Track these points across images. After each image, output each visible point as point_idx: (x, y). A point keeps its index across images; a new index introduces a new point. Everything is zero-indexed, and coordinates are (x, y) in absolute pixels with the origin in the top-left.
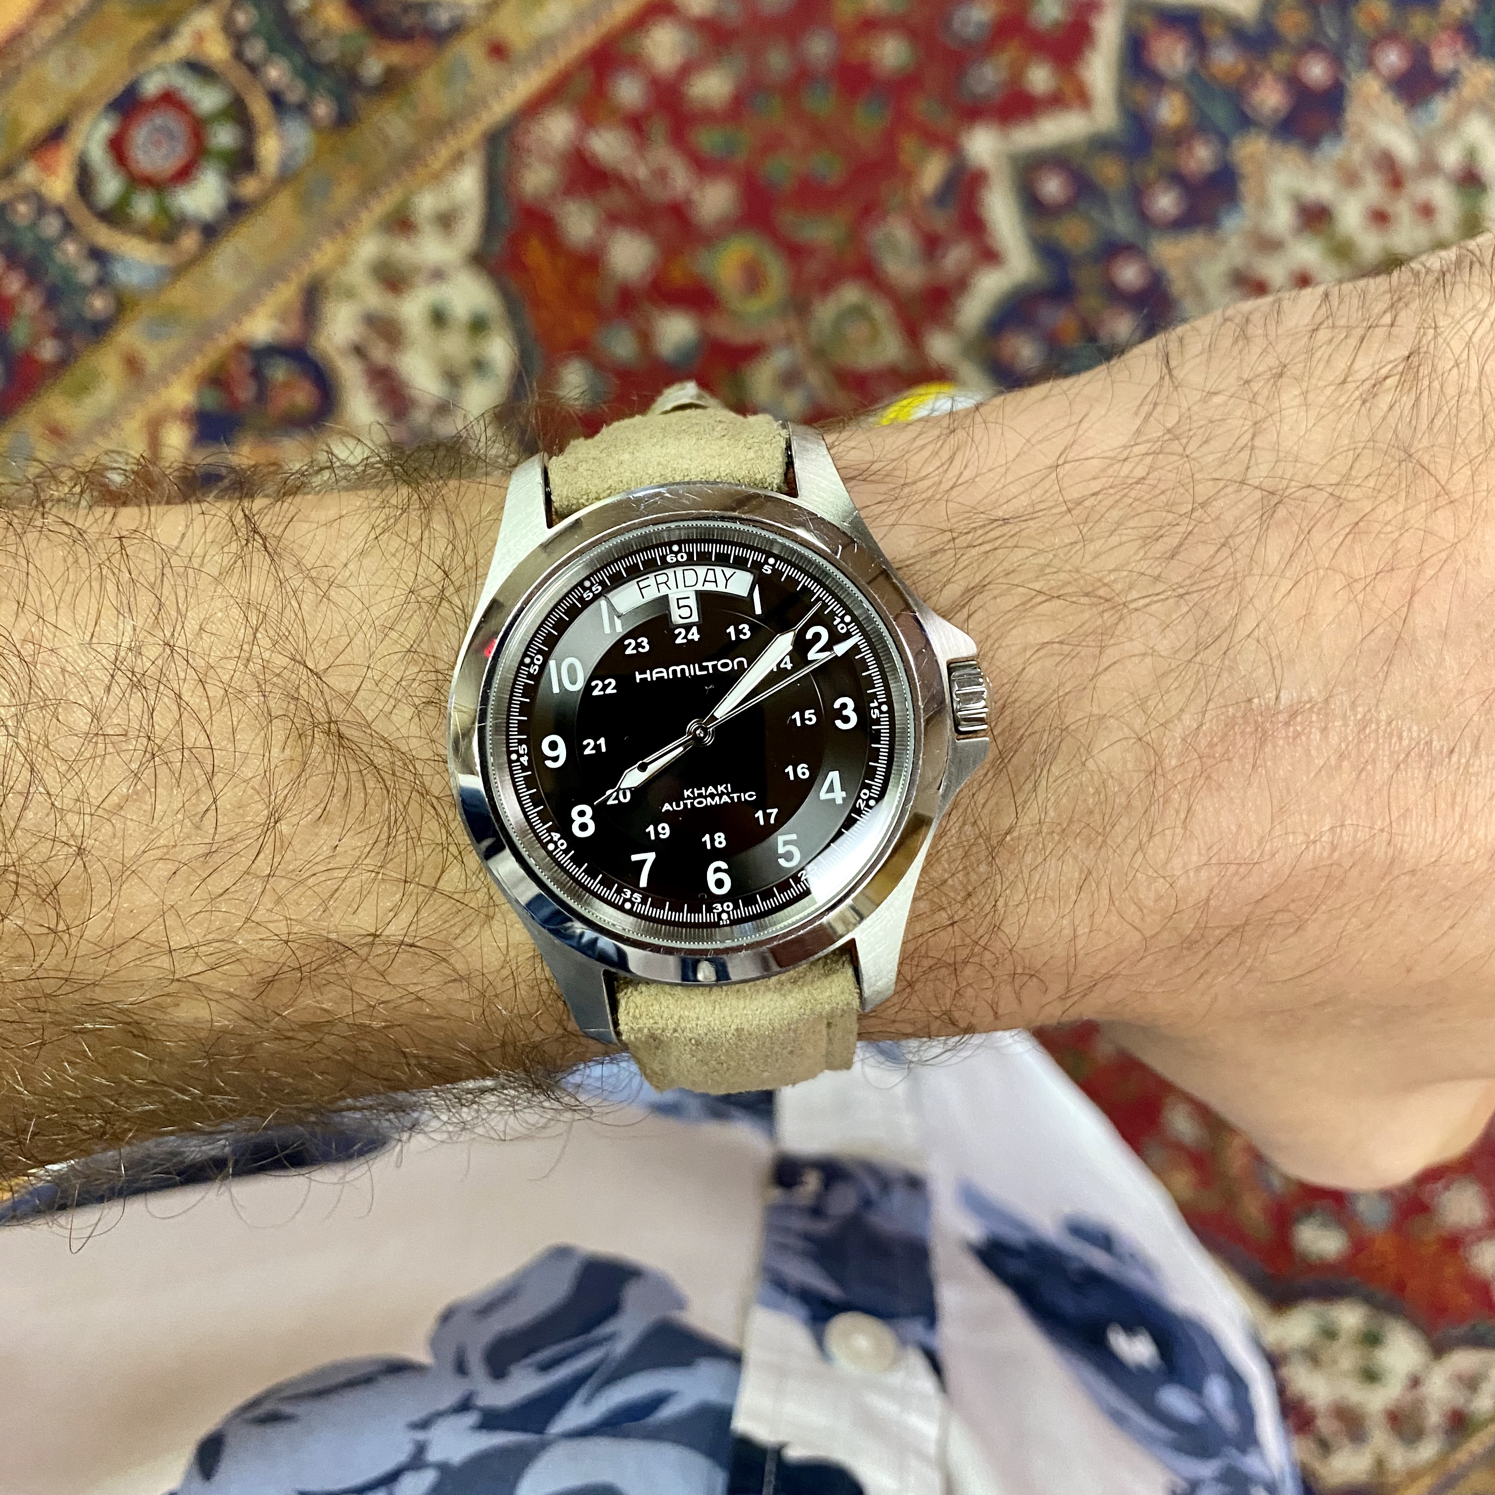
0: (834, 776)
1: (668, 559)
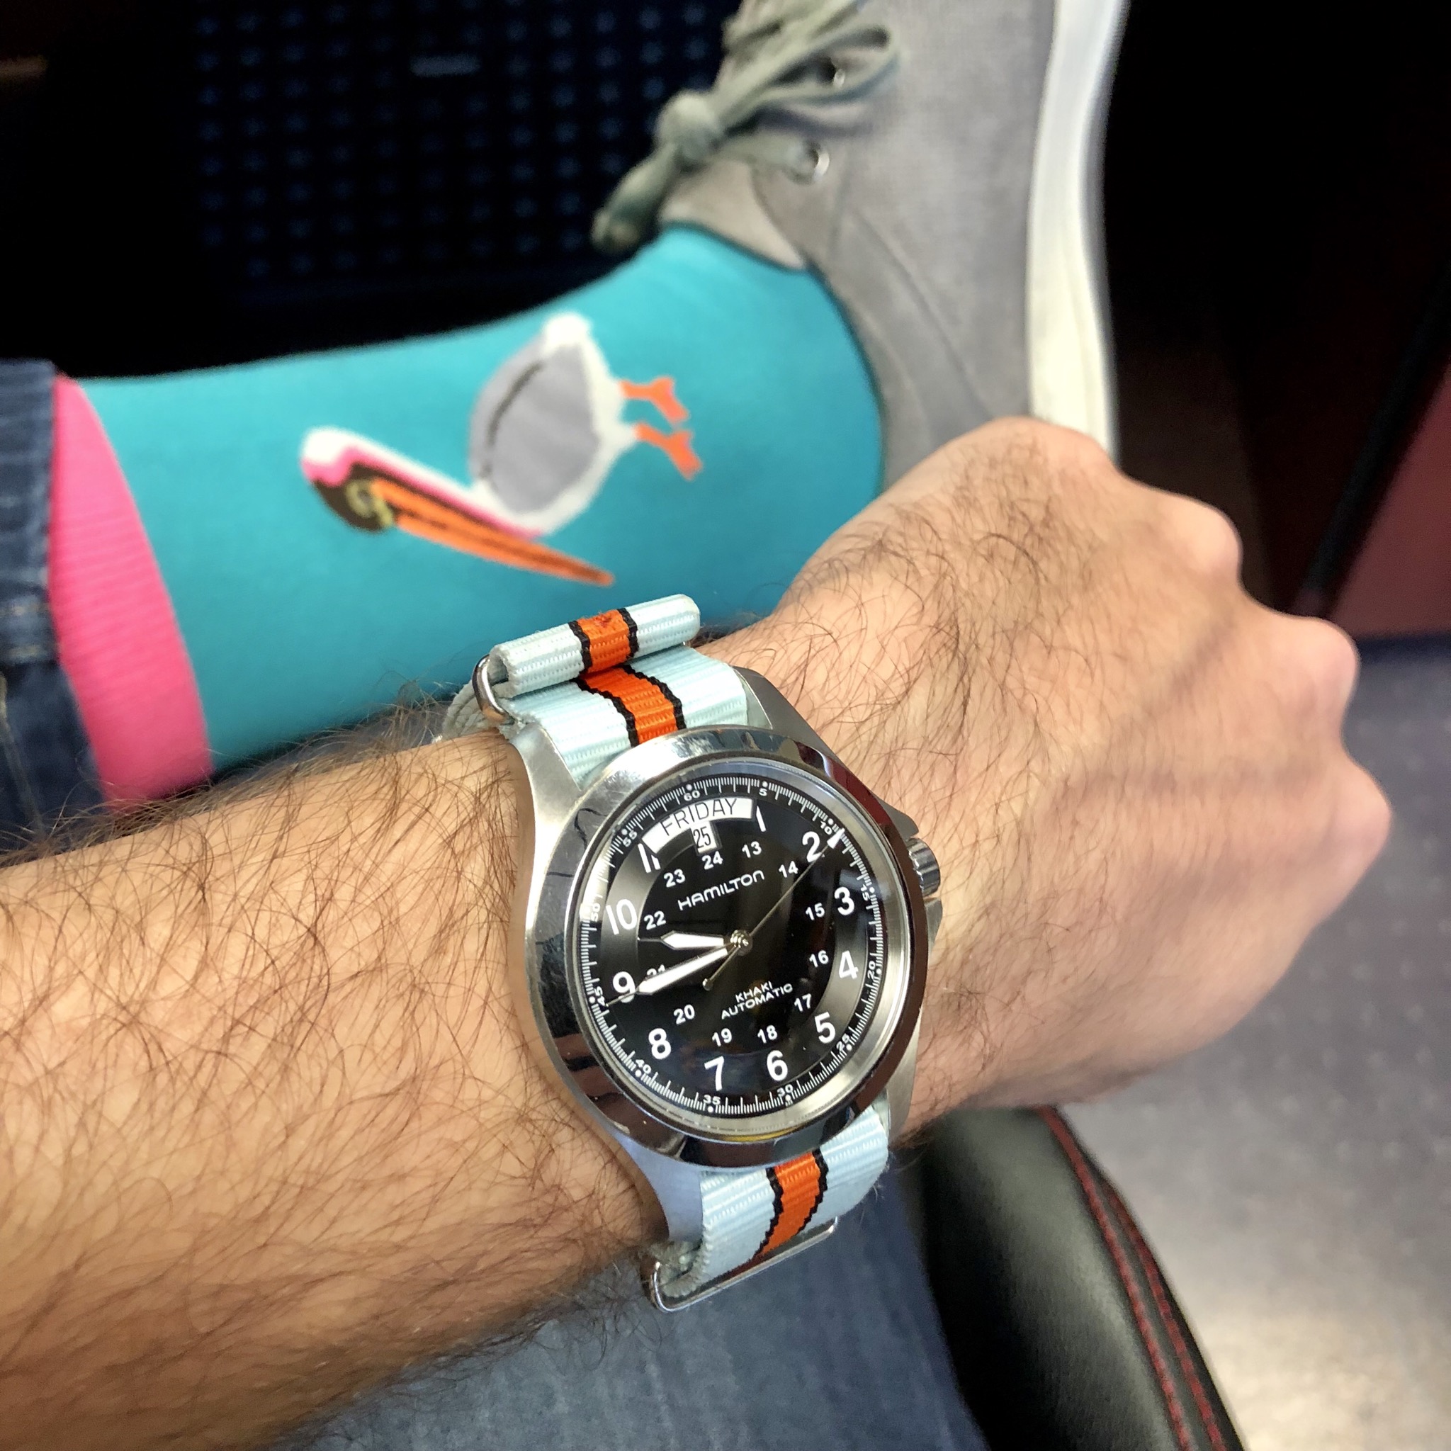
0: (846, 955)
1: (686, 798)
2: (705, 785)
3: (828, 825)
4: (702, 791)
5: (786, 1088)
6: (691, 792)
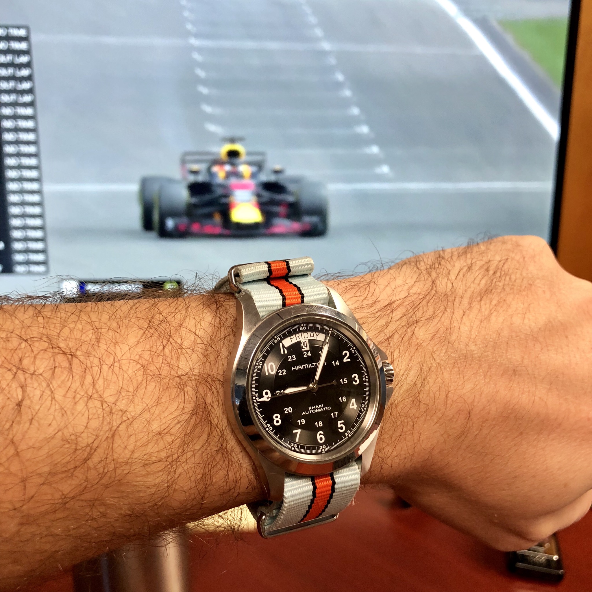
2: (308, 325)
5: (323, 446)
6: (303, 327)
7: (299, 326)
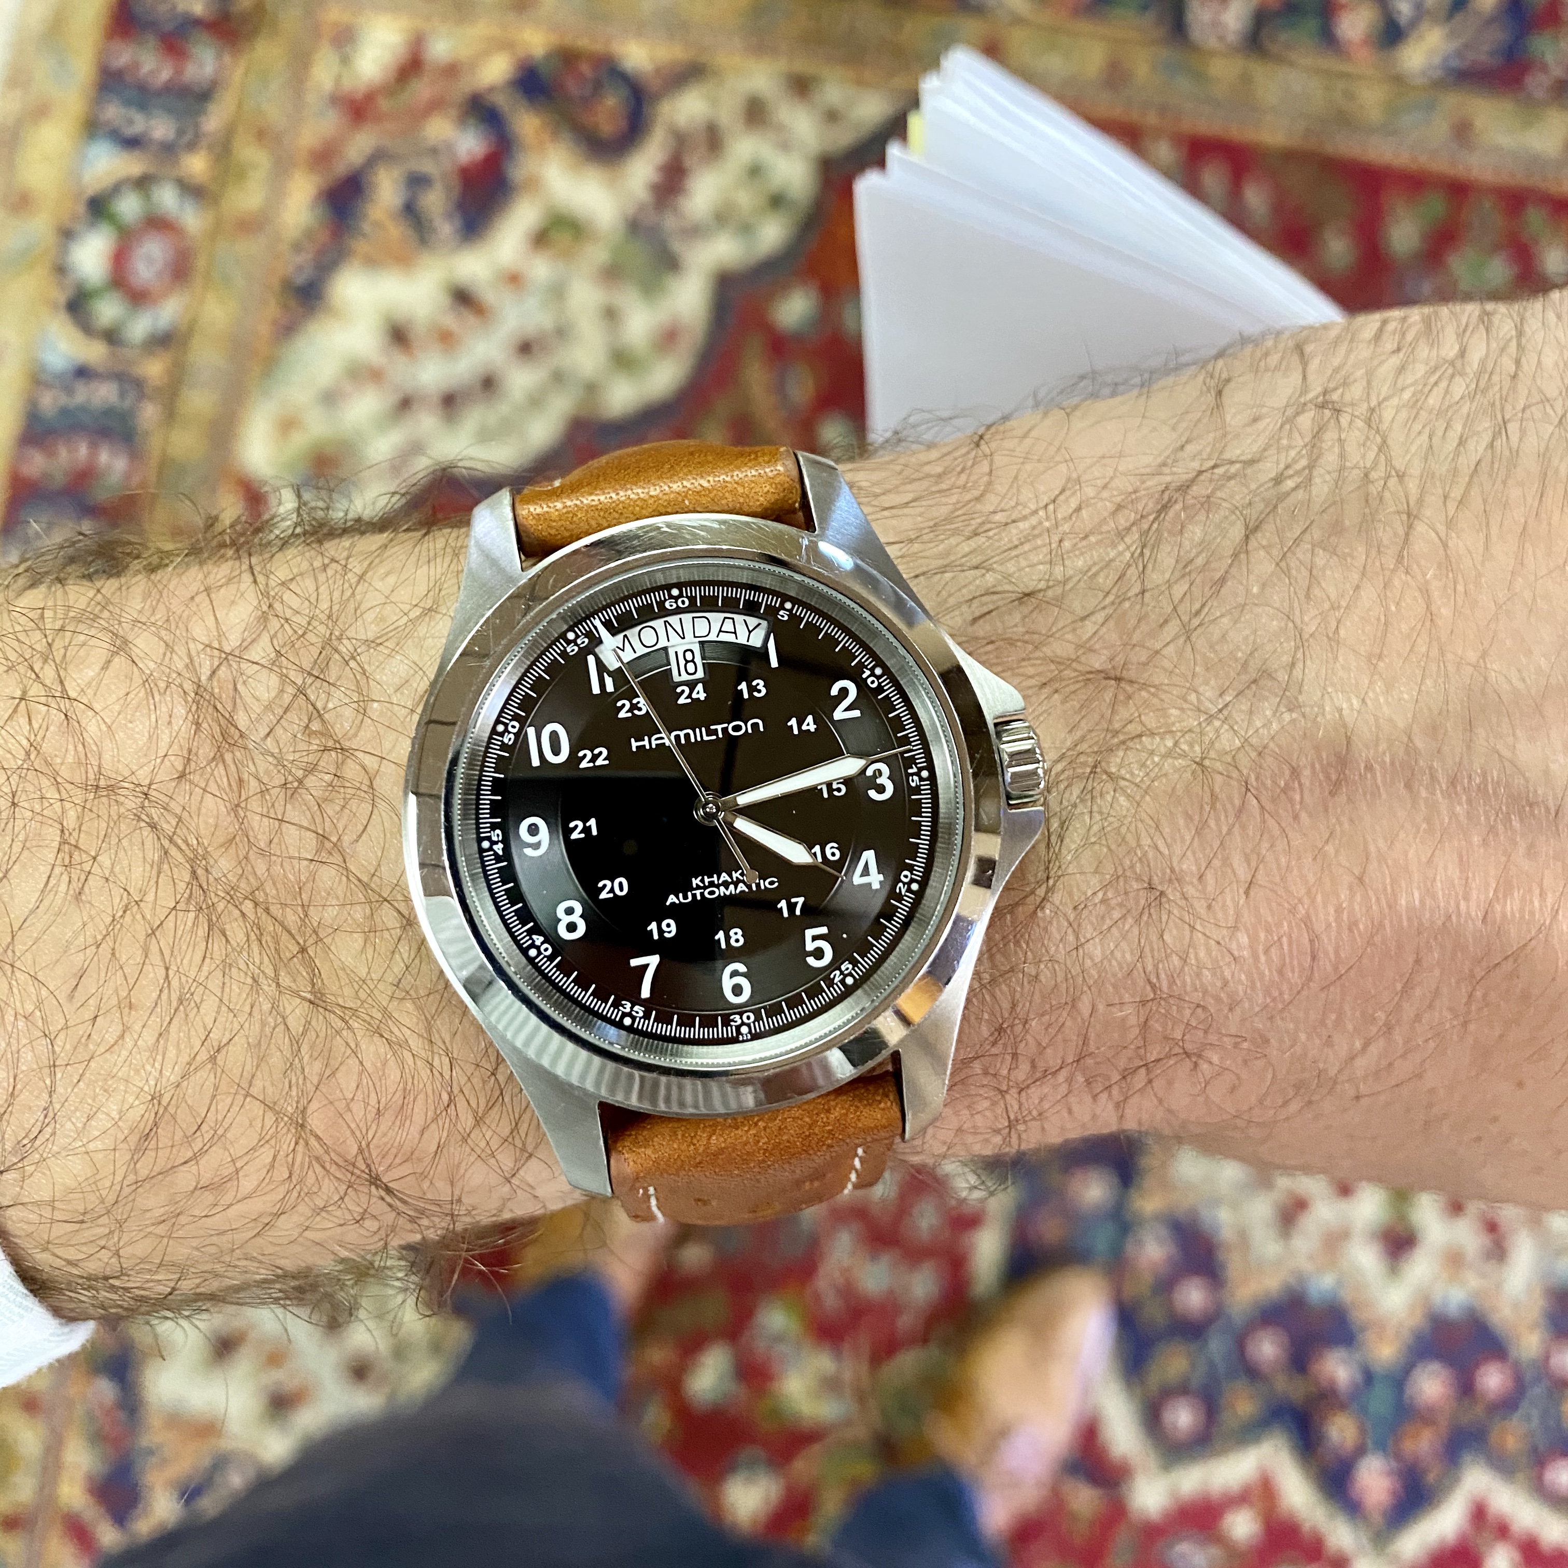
0: (869, 856)
1: (667, 605)
2: (697, 592)
3: (873, 674)
4: (692, 599)
5: (745, 1016)
6: (676, 598)
7: (662, 595)
